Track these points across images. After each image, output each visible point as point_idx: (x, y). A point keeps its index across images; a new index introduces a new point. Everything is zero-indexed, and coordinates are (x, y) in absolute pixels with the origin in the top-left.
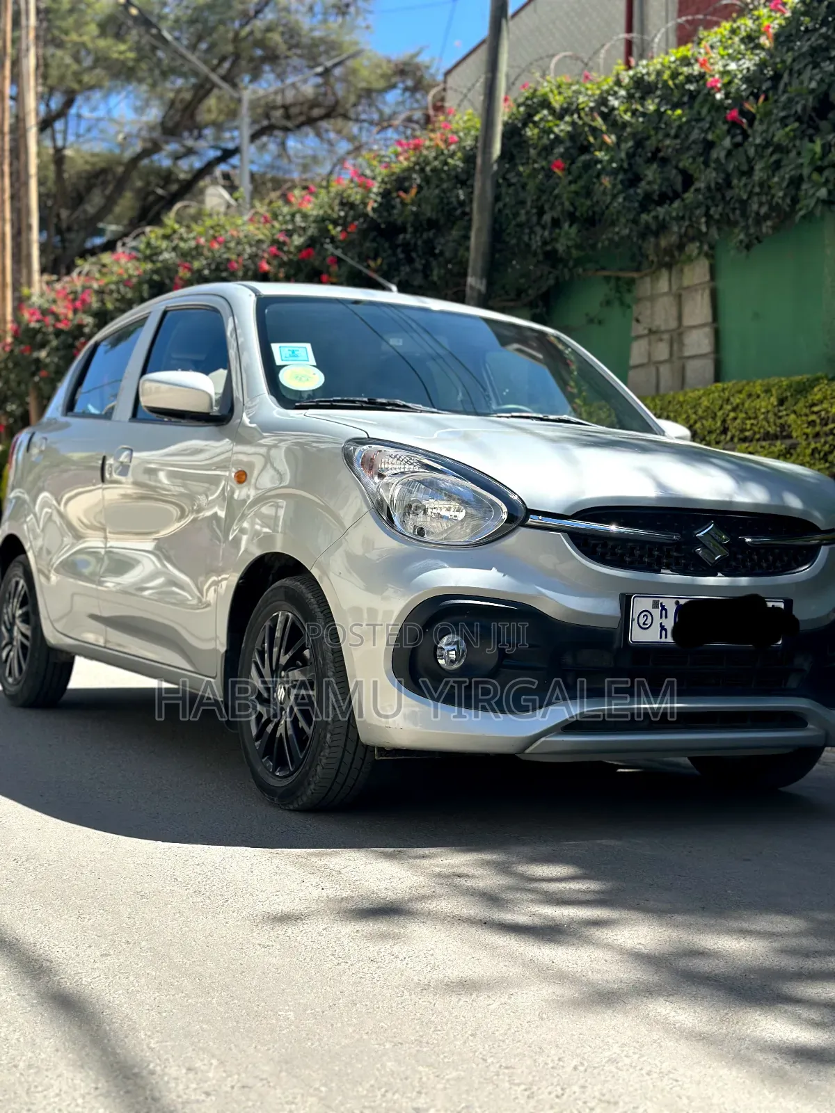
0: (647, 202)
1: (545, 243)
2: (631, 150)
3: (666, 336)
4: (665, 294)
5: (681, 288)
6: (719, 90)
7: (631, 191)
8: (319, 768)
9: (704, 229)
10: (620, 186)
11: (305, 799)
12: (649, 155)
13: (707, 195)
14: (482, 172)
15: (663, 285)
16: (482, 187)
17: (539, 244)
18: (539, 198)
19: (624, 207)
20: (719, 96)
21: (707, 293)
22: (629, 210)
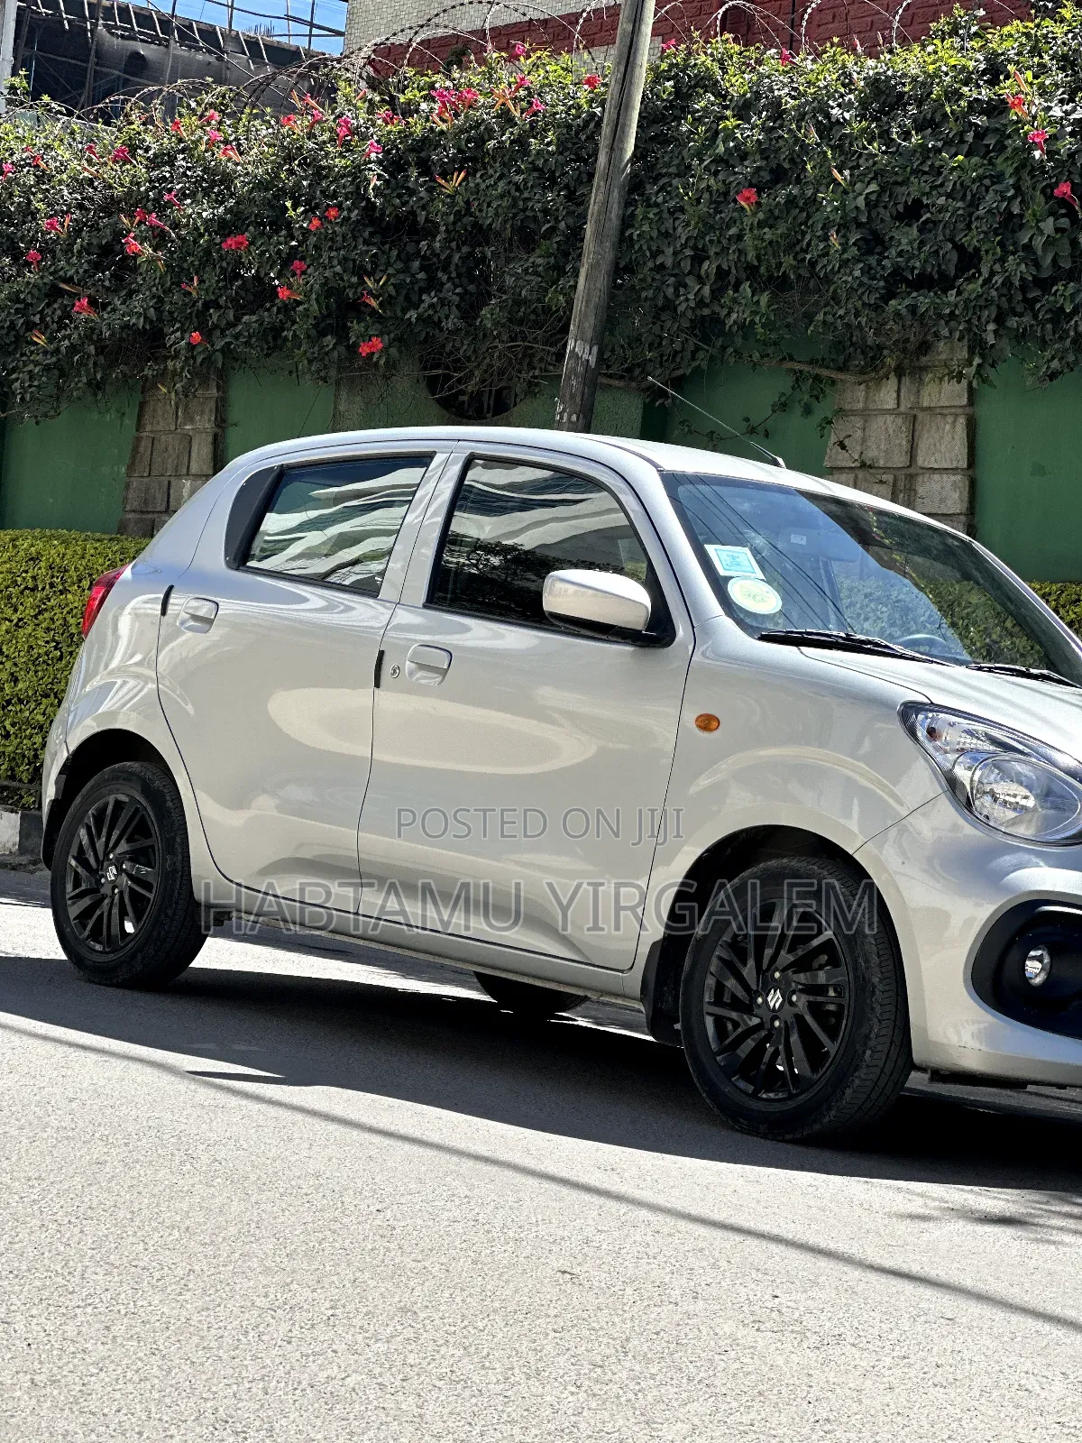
0: (897, 281)
1: (701, 303)
2: (873, 197)
3: (888, 477)
4: (889, 412)
5: (917, 406)
6: (1038, 146)
7: (872, 260)
8: (848, 1091)
9: (991, 340)
10: (854, 250)
11: (817, 1127)
12: (901, 208)
13: (1005, 291)
14: (607, 177)
15: (887, 396)
16: (602, 202)
17: (692, 304)
18: (702, 235)
19: (861, 284)
20: (1037, 154)
21: (962, 421)
22: (870, 290)
